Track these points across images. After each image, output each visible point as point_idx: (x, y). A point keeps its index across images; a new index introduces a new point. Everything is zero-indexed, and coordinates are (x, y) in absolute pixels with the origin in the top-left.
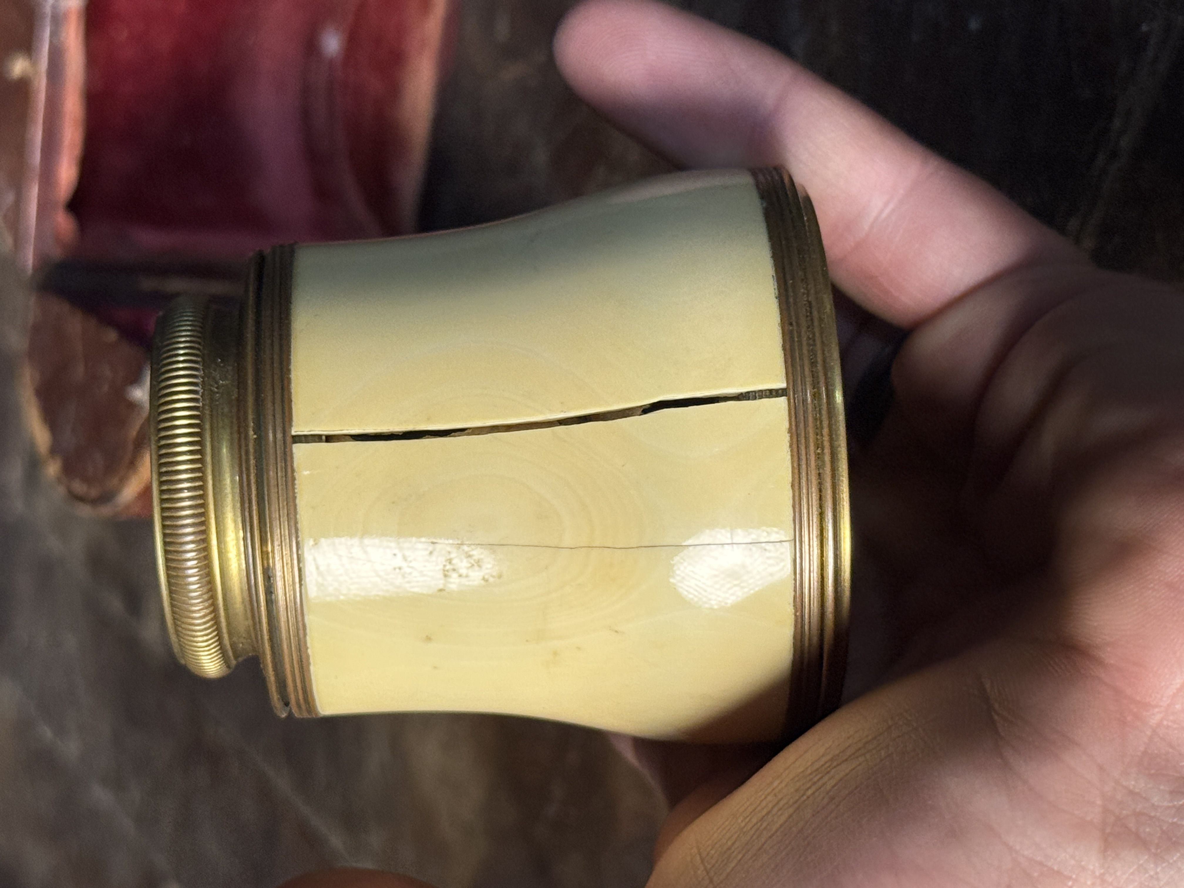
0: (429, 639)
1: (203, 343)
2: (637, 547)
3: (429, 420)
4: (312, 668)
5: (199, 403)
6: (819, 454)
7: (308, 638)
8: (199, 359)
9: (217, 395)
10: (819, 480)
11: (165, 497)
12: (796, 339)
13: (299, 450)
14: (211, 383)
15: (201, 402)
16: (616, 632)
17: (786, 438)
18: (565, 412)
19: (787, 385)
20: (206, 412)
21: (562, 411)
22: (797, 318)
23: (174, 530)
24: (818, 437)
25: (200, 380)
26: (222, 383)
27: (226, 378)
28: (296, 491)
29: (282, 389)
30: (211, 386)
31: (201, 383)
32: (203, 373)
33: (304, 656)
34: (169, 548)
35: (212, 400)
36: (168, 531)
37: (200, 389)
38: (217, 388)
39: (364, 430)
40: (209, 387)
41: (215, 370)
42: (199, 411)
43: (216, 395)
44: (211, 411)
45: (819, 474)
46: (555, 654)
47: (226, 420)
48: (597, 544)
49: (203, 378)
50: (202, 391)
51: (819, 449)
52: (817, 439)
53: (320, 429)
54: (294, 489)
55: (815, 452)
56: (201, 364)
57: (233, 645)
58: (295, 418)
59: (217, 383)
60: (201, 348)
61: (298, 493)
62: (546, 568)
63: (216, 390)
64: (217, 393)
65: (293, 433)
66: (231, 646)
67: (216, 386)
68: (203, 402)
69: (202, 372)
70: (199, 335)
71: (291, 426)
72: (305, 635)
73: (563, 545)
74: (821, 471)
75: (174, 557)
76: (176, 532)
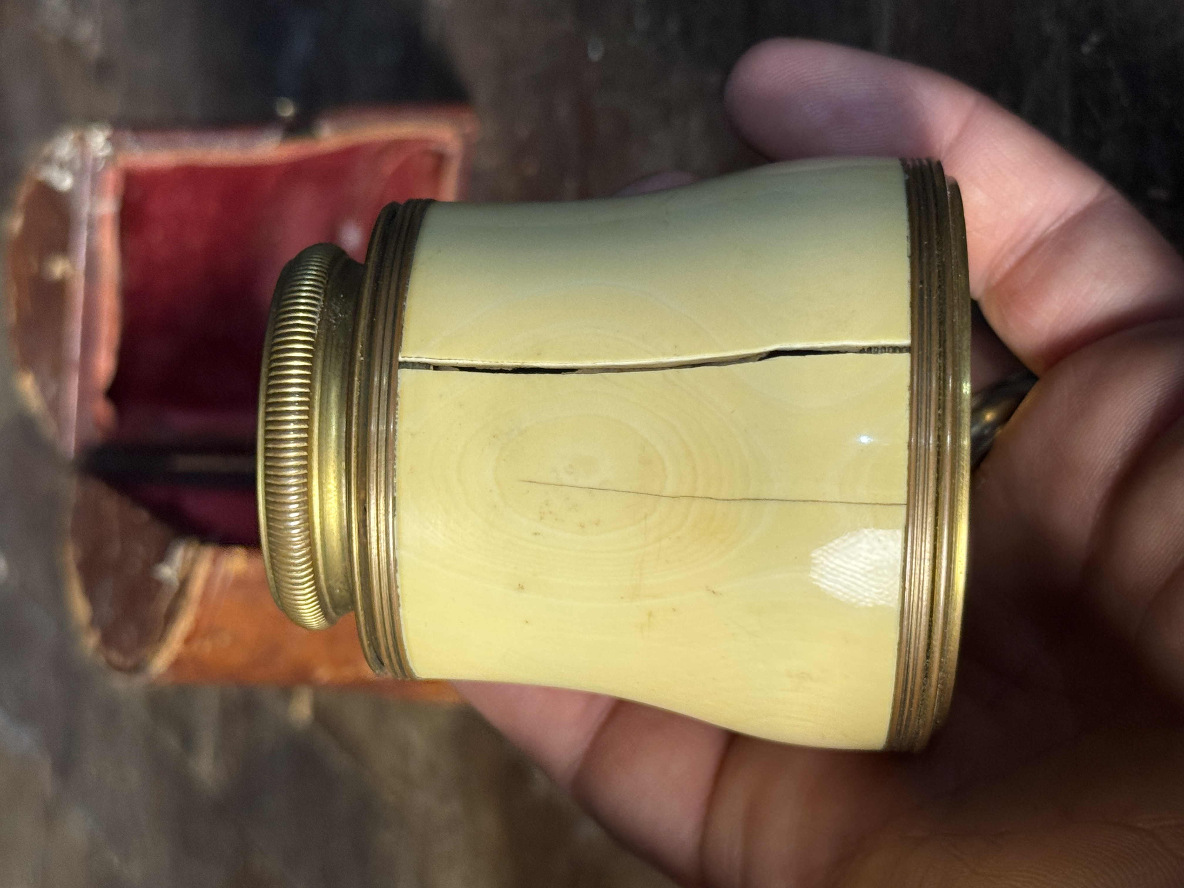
0: (521, 587)
1: (327, 279)
2: (741, 500)
3: (539, 355)
4: (401, 610)
5: (314, 330)
6: (939, 415)
7: (398, 575)
8: (321, 291)
9: (335, 327)
10: (938, 442)
11: (270, 418)
12: (926, 297)
13: (405, 376)
14: (330, 314)
15: (317, 330)
16: (714, 592)
17: (906, 395)
18: (678, 356)
19: (912, 342)
20: (320, 340)
21: (675, 355)
22: (930, 277)
23: (275, 453)
24: (941, 397)
25: (318, 309)
26: (341, 317)
27: (346, 313)
28: (397, 416)
29: (395, 315)
30: (329, 316)
31: (320, 313)
32: (324, 305)
33: (394, 595)
34: (268, 473)
35: (328, 330)
36: (269, 455)
37: (317, 318)
38: (335, 320)
39: (472, 361)
40: (328, 318)
41: (336, 304)
42: (314, 338)
43: (333, 326)
44: (327, 340)
45: (939, 436)
46: (650, 615)
47: (340, 351)
48: (699, 493)
49: (322, 308)
50: (319, 320)
51: (940, 410)
52: (939, 399)
53: (428, 357)
54: (395, 414)
55: (936, 413)
56: (323, 296)
57: (330, 589)
58: (404, 343)
59: (336, 315)
60: (325, 282)
61: (399, 418)
62: (645, 517)
63: (334, 322)
64: (335, 324)
65: (401, 359)
66: (327, 588)
67: (334, 318)
68: (319, 330)
69: (322, 303)
70: (325, 271)
71: (398, 350)
72: (396, 571)
73: (664, 494)
74: (941, 433)
75: (273, 482)
76: (276, 455)
